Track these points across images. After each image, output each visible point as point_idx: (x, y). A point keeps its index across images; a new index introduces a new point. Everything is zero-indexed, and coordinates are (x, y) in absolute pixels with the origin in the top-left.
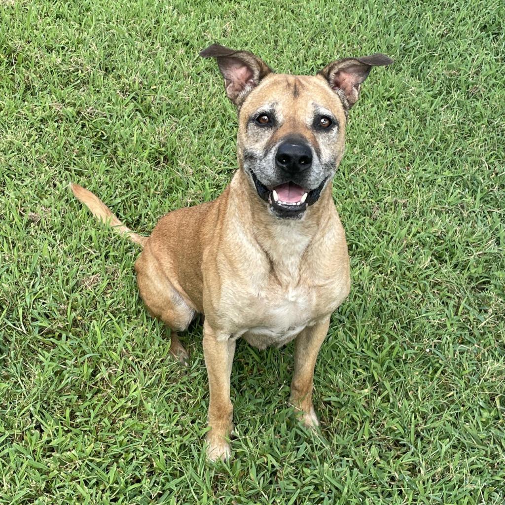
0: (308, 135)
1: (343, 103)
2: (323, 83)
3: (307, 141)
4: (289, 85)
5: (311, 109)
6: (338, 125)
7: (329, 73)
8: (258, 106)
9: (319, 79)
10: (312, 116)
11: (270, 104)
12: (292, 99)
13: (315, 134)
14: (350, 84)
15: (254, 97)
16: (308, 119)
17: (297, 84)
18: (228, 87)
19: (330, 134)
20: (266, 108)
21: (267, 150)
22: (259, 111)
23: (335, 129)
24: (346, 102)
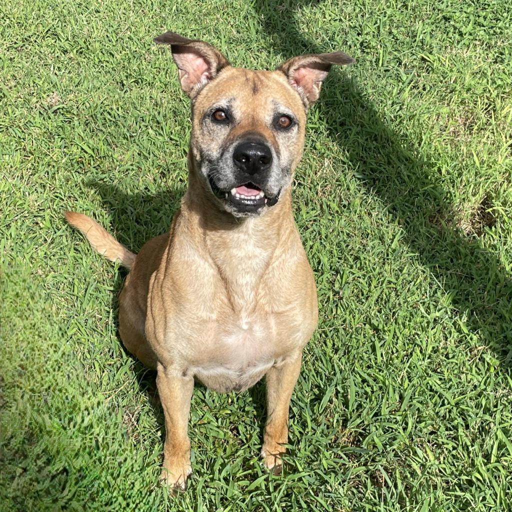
0: (268, 134)
1: (303, 100)
2: (282, 79)
3: (266, 139)
4: (247, 80)
5: (270, 106)
6: (298, 125)
7: (288, 69)
8: (213, 101)
9: (278, 74)
10: (272, 113)
11: (227, 100)
12: (251, 95)
13: (275, 134)
14: (310, 81)
15: (210, 90)
16: (267, 117)
17: (256, 79)
18: (183, 79)
19: (289, 134)
20: (223, 103)
21: (224, 150)
22: (214, 106)
23: (295, 129)
24: (306, 100)
